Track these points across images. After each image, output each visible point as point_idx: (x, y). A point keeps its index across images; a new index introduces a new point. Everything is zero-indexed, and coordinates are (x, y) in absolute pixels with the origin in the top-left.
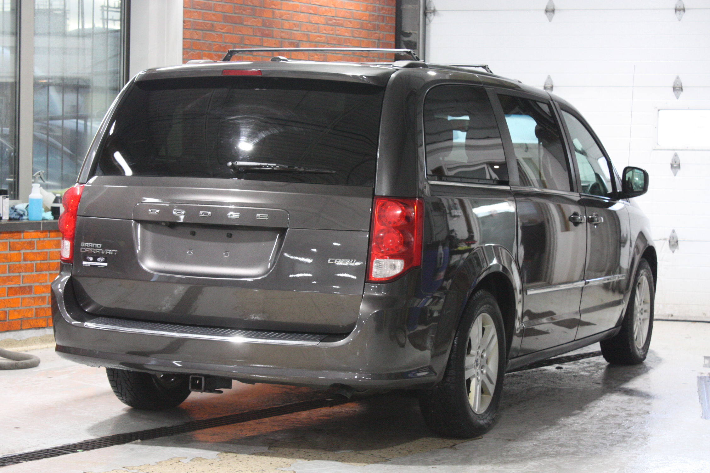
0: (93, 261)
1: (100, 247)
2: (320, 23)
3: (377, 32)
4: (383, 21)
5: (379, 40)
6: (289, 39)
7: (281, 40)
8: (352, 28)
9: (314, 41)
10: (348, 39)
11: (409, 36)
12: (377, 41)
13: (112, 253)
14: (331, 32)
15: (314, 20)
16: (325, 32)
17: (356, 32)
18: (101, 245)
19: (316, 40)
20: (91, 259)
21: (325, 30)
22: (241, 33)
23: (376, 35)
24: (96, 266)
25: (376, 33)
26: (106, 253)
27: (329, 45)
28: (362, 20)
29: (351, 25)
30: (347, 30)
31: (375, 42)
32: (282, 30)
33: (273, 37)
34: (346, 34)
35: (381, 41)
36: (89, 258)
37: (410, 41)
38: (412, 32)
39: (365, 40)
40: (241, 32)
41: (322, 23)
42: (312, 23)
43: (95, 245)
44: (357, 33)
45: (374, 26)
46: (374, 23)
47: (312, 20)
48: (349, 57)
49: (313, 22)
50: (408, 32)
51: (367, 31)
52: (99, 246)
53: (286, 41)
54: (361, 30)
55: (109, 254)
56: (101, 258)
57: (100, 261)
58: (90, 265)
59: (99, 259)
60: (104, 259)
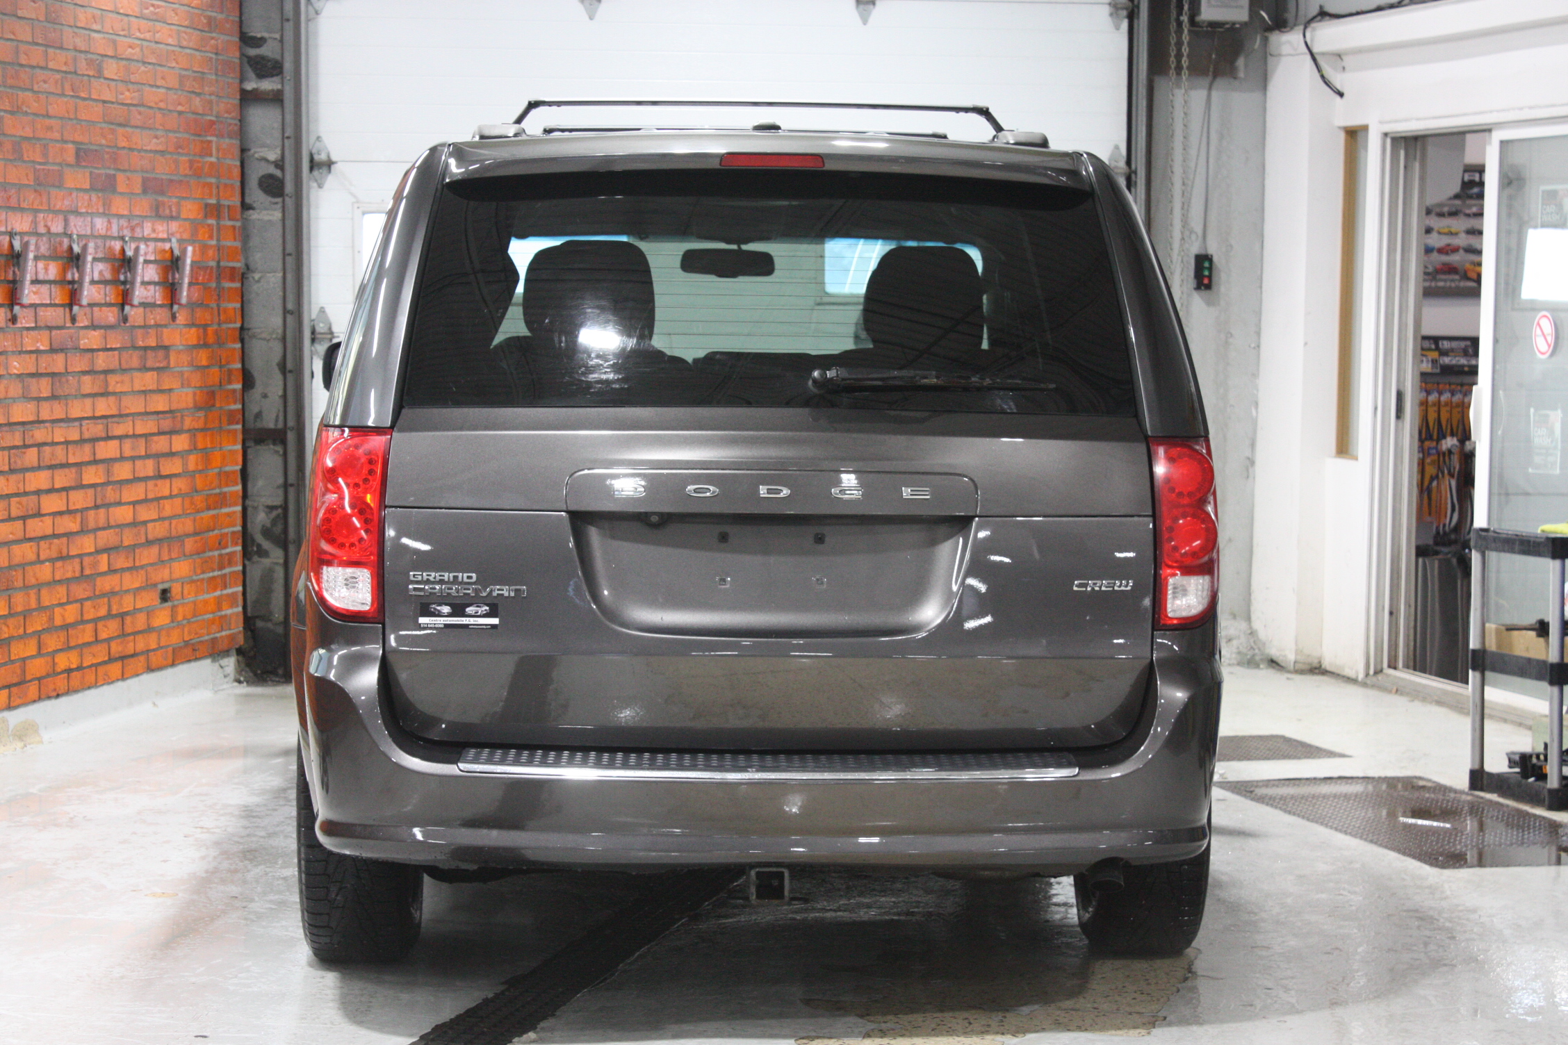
0: (450, 615)
1: (474, 579)
2: (131, 13)
3: (214, 35)
4: (222, 12)
5: (216, 54)
6: (86, 52)
7: (73, 53)
8: (178, 25)
9: (124, 57)
10: (173, 51)
11: (259, 46)
12: (214, 56)
13: (512, 594)
14: (148, 36)
15: (122, 8)
16: (138, 34)
17: (184, 35)
18: (474, 575)
19: (127, 53)
20: (446, 609)
21: (139, 30)
22: (12, 37)
23: (213, 42)
24: (466, 626)
25: (213, 38)
26: (495, 594)
27: (146, 65)
28: (193, 8)
29: (176, 18)
30: (171, 30)
31: (211, 58)
32: (76, 30)
33: (61, 48)
34: (170, 41)
35: (220, 57)
36: (439, 608)
37: (263, 58)
38: (266, 35)
39: (197, 53)
40: (14, 34)
41: (135, 14)
42: (118, 13)
43: (456, 578)
44: (186, 37)
45: (210, 20)
46: (209, 13)
47: (120, 6)
48: (175, 94)
49: (121, 11)
50: (259, 35)
51: (199, 32)
52: (469, 577)
53: (83, 55)
54: (191, 31)
55: (502, 595)
56: (478, 606)
57: (473, 613)
58: (445, 625)
59: (470, 610)
60: (487, 608)
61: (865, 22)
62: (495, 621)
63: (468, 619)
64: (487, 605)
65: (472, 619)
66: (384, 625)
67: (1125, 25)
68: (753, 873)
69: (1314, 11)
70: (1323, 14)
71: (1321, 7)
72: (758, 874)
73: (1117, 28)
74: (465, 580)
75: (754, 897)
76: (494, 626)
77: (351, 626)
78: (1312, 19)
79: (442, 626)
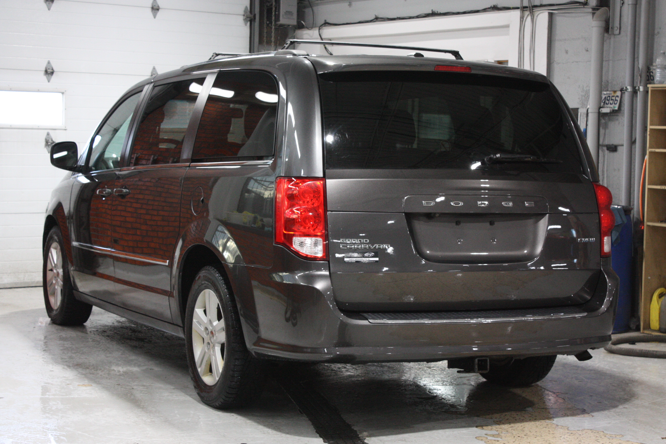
0: (358, 257)
1: (368, 241)
20: (356, 255)
24: (364, 262)
26: (377, 248)
36: (353, 254)
43: (360, 241)
52: (366, 241)
55: (380, 248)
56: (369, 253)
57: (368, 256)
58: (356, 261)
59: (366, 255)
60: (374, 254)
61: (155, 17)
62: (377, 259)
63: (365, 258)
64: (373, 252)
65: (367, 259)
66: (329, 262)
67: (249, 24)
68: (476, 360)
69: (323, 22)
70: (327, 24)
71: (325, 21)
72: (479, 360)
73: (246, 24)
74: (364, 242)
75: (477, 370)
76: (376, 261)
77: (313, 263)
78: (322, 26)
79: (355, 262)
